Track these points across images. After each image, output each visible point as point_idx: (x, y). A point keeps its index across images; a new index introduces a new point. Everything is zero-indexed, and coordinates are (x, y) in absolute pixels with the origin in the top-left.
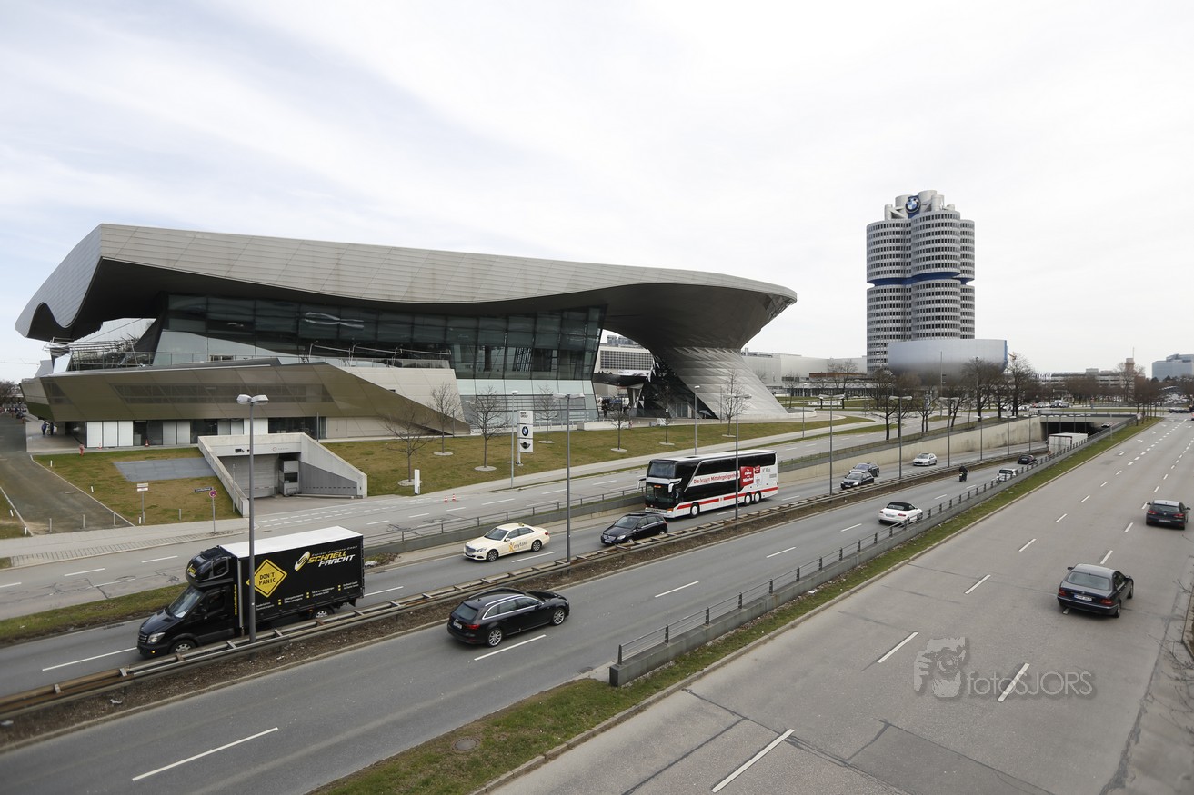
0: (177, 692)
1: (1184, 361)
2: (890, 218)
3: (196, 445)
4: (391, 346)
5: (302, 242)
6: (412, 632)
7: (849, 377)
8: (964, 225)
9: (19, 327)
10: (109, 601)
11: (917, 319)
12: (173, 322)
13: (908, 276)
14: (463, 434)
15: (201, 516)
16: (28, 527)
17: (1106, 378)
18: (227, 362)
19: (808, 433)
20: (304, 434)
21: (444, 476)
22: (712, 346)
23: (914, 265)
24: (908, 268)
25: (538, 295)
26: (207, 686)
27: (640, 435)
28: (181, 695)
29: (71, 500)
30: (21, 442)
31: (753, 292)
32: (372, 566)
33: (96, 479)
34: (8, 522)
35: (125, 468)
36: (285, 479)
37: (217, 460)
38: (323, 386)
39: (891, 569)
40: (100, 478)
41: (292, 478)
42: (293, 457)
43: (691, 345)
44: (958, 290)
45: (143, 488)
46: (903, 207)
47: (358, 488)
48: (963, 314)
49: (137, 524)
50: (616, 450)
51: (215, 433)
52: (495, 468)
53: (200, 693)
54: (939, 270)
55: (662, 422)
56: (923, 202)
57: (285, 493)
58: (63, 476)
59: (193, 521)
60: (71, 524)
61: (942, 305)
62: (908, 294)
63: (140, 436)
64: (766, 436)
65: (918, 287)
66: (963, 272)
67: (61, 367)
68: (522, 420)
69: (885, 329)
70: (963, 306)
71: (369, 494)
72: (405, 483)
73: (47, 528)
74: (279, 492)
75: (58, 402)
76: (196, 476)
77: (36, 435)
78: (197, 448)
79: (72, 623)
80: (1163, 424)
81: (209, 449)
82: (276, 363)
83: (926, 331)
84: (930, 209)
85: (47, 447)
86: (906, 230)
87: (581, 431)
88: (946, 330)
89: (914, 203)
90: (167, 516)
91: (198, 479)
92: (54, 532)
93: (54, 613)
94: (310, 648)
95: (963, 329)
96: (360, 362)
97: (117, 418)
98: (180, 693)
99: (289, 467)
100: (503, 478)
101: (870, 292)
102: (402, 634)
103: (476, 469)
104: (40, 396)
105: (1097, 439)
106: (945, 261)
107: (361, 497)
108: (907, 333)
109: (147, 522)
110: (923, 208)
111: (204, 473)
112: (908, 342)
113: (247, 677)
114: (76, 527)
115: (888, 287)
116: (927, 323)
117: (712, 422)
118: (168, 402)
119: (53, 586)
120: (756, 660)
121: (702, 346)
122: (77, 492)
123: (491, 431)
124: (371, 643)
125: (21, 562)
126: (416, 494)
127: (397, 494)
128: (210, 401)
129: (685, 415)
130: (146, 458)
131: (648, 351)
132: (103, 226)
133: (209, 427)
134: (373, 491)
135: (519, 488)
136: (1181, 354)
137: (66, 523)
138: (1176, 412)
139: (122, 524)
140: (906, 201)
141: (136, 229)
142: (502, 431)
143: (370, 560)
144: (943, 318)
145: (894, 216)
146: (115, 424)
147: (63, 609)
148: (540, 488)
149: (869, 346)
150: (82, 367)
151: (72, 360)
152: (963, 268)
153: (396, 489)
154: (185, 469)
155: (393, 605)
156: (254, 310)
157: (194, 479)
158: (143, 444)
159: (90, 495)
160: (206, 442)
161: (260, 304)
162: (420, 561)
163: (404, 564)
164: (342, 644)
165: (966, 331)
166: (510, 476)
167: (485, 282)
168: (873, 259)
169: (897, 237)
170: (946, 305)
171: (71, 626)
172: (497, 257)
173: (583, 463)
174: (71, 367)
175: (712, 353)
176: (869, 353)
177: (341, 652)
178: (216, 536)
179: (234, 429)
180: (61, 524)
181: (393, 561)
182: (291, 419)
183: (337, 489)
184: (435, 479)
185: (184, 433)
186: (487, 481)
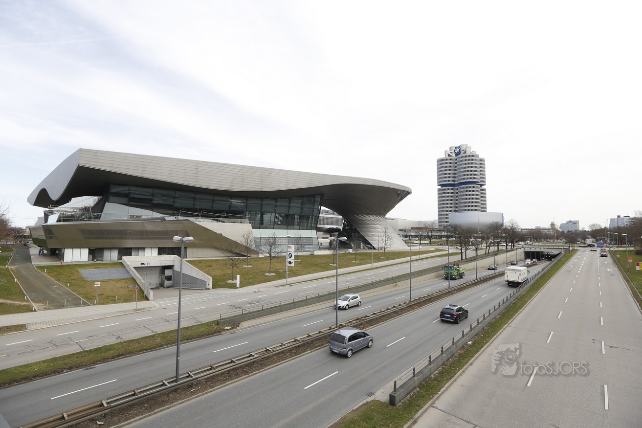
0: (136, 415)
1: (574, 224)
2: (447, 156)
3: (121, 261)
4: (220, 212)
5: (180, 160)
6: (263, 371)
7: (432, 230)
8: (481, 160)
9: (29, 200)
10: (84, 352)
11: (461, 203)
12: (111, 198)
13: (456, 183)
14: (255, 256)
15: (127, 299)
16: (35, 306)
17: (545, 231)
18: (138, 219)
19: (422, 256)
20: (176, 256)
21: (250, 278)
22: (372, 214)
23: (459, 178)
24: (456, 179)
25: (293, 188)
26: (153, 411)
27: (342, 257)
28: (139, 417)
29: (57, 291)
30: (28, 259)
31: (392, 189)
32: (228, 330)
33: (70, 279)
34: (23, 303)
35: (85, 273)
36: (166, 279)
37: (133, 269)
38: (187, 231)
39: (502, 329)
40: (72, 278)
41: (169, 278)
42: (170, 267)
43: (362, 214)
44: (479, 190)
45: (97, 284)
46: (453, 151)
47: (207, 284)
48: (482, 200)
49: (94, 305)
50: (332, 265)
51: (130, 255)
52: (275, 274)
53: (150, 415)
54: (470, 180)
55: (351, 251)
56: (462, 149)
57: (165, 286)
58: (52, 277)
59: (123, 302)
60: (57, 304)
61: (472, 197)
62: (456, 191)
63: (91, 256)
64: (401, 258)
65: (461, 188)
66: (481, 181)
67: (53, 220)
68: (289, 250)
69: (446, 207)
70: (482, 197)
71: (213, 288)
72: (230, 282)
73: (45, 307)
74: (162, 285)
75: (51, 238)
76: (123, 278)
77: (37, 255)
78: (121, 263)
79: (65, 367)
80: (579, 253)
81: (128, 263)
82: (163, 220)
83: (465, 208)
84: (465, 152)
85: (43, 261)
86: (455, 163)
87: (312, 255)
88: (474, 208)
89: (458, 150)
90: (109, 299)
91: (123, 279)
92: (49, 309)
93: (54, 360)
94: (209, 383)
95: (482, 208)
96: (205, 220)
97: (80, 247)
98: (138, 416)
99: (168, 273)
100: (280, 279)
101: (439, 190)
102: (258, 373)
103: (266, 274)
104: (41, 235)
105: (557, 260)
106: (473, 176)
107: (209, 289)
108: (457, 209)
109: (99, 304)
110: (462, 152)
111: (126, 276)
112: (457, 213)
113: (176, 403)
114: (61, 306)
115: (447, 188)
116: (465, 204)
117: (374, 251)
118: (107, 239)
119: (51, 342)
120: (462, 386)
121: (368, 214)
122: (60, 286)
123: (273, 255)
124: (242, 379)
125: (32, 327)
126: (237, 288)
127: (227, 288)
128: (129, 238)
129: (360, 248)
130: (95, 268)
131: (341, 217)
132: (81, 150)
133: (127, 252)
134: (215, 286)
135: (291, 284)
136: (572, 220)
137: (56, 304)
138: (582, 247)
139: (85, 304)
140: (454, 149)
141: (97, 152)
142: (279, 255)
143: (227, 326)
144: (473, 202)
145: (449, 155)
146: (80, 249)
147: (59, 357)
148: (301, 284)
149: (439, 215)
150: (65, 220)
151: (59, 217)
152: (481, 180)
153: (226, 285)
154: (115, 274)
155: (251, 356)
156: (153, 194)
157: (121, 279)
158: (93, 260)
159: (67, 288)
160: (125, 259)
161: (156, 191)
162: (252, 326)
163: (245, 328)
164: (226, 380)
165: (483, 209)
166: (286, 278)
167: (267, 181)
168: (440, 175)
169: (451, 165)
170: (474, 197)
171: (65, 368)
172: (274, 169)
173: (318, 272)
174: (59, 221)
175: (372, 217)
176: (439, 218)
177: (227, 385)
178: (137, 311)
179: (141, 253)
180: (53, 304)
181: (238, 326)
182: (169, 248)
183: (195, 285)
184: (245, 280)
185: (114, 255)
186: (272, 281)
